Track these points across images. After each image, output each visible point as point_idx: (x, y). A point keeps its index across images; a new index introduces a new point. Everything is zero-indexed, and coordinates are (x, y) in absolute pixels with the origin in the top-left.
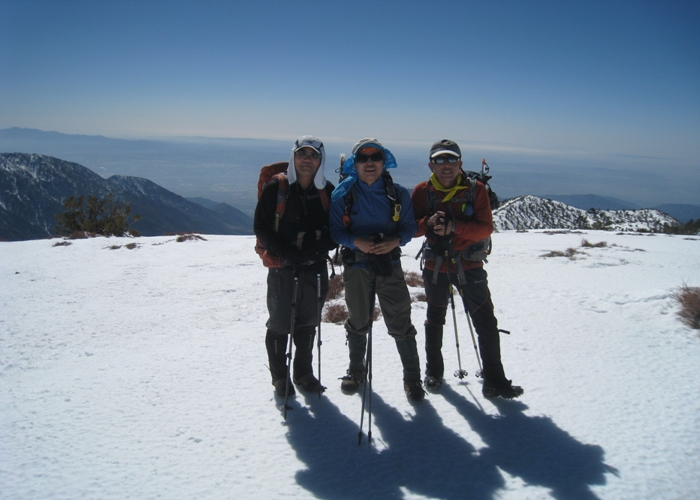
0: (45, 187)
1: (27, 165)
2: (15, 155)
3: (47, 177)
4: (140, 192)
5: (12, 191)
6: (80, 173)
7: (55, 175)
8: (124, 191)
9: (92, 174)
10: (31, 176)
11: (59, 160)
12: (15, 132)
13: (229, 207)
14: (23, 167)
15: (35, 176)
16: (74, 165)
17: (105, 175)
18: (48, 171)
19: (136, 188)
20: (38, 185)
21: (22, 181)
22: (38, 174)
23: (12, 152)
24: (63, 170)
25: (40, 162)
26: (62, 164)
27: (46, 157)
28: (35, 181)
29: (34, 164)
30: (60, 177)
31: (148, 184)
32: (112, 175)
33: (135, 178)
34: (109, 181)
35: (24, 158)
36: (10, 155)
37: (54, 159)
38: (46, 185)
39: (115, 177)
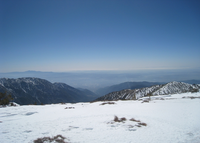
0: (36, 86)
1: (32, 81)
2: (29, 78)
3: (37, 84)
4: (62, 87)
5: (28, 88)
6: (46, 82)
7: (39, 83)
8: (58, 87)
9: (49, 82)
10: (33, 84)
11: (40, 79)
12: (29, 72)
13: (87, 90)
14: (31, 81)
15: (34, 84)
16: (44, 80)
17: (53, 83)
18: (37, 82)
19: (61, 86)
20: (35, 86)
21: (31, 85)
22: (35, 83)
23: (28, 77)
24: (41, 82)
25: (35, 80)
26: (41, 80)
27: (37, 78)
28: (34, 85)
29: (34, 80)
30: (41, 84)
31: (64, 85)
32: (55, 82)
33: (61, 83)
34: (54, 84)
35: (31, 79)
36: (27, 78)
37: (39, 79)
38: (37, 86)
39: (55, 83)
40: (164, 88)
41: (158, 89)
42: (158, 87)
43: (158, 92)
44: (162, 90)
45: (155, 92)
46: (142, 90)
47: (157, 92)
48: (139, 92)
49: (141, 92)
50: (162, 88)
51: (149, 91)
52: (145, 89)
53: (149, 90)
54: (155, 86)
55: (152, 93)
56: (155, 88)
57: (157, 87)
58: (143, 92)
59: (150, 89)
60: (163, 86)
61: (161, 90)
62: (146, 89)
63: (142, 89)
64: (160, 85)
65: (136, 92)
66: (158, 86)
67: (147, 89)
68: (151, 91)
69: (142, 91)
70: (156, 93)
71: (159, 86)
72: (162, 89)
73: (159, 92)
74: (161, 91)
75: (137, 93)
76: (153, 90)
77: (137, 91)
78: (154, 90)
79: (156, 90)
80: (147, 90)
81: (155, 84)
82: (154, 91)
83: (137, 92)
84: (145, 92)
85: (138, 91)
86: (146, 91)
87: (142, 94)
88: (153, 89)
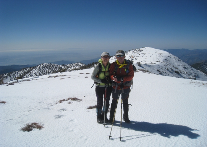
40: (35, 70)
41: (29, 72)
42: (28, 70)
43: (30, 75)
44: (33, 73)
45: (26, 75)
46: (11, 75)
47: (28, 75)
48: (9, 76)
49: (11, 76)
50: (33, 70)
51: (19, 75)
52: (14, 73)
53: (19, 74)
54: (25, 69)
55: (23, 76)
56: (26, 71)
57: (27, 69)
58: (13, 77)
59: (20, 72)
60: (34, 68)
61: (32, 73)
62: (16, 72)
63: (11, 74)
64: (31, 67)
65: (5, 77)
66: (29, 69)
67: (17, 72)
68: (22, 75)
69: (12, 75)
70: (27, 76)
71: (30, 69)
72: (33, 71)
73: (30, 74)
74: (32, 74)
75: (6, 78)
76: (23, 73)
77: (5, 76)
78: (25, 73)
79: (27, 73)
80: (17, 74)
81: (25, 67)
82: (25, 75)
83: (6, 77)
84: (15, 76)
85: (6, 75)
86: (16, 75)
87: (12, 78)
88: (23, 72)
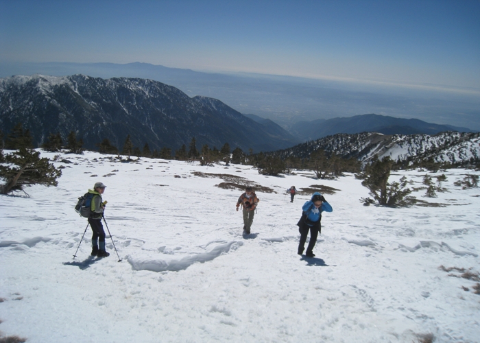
0: (153, 101)
1: (143, 87)
2: (136, 80)
3: (155, 94)
4: (213, 108)
5: (132, 102)
6: (175, 94)
7: (160, 93)
8: (203, 107)
9: (183, 94)
10: (145, 94)
11: (162, 84)
12: (137, 65)
13: (272, 122)
14: (140, 88)
15: (147, 94)
16: (172, 87)
17: (191, 96)
18: (156, 91)
19: (210, 105)
20: (148, 99)
21: (139, 96)
22: (149, 92)
23: (134, 78)
24: (165, 91)
25: (151, 85)
26: (164, 87)
27: (155, 82)
28: (147, 97)
29: (147, 86)
30: (163, 95)
31: (218, 103)
32: (195, 95)
33: (211, 99)
34: (194, 99)
35: (142, 82)
36: (133, 79)
37: (160, 83)
38: (153, 99)
39: (197, 97)
40: (476, 141)
41: (458, 143)
42: (456, 138)
43: (458, 152)
44: (469, 147)
45: (448, 149)
46: (412, 140)
47: (454, 151)
48: (406, 142)
49: (411, 144)
50: (469, 141)
51: (431, 145)
52: (421, 138)
53: (431, 142)
54: (449, 135)
55: (440, 150)
56: (449, 140)
57: (454, 136)
58: (415, 146)
59: (435, 140)
60: (472, 136)
61: (465, 147)
62: (426, 137)
63: (413, 138)
64: (463, 133)
65: (398, 143)
66: (458, 136)
67: (428, 138)
68: (437, 146)
69: (414, 141)
70: (452, 152)
71: (461, 136)
72: (469, 143)
73: (459, 150)
74: (464, 149)
75: (401, 145)
76: (442, 143)
77: (399, 139)
78: (446, 143)
79: (453, 144)
80: (427, 141)
81: (448, 130)
82: (445, 147)
83: (400, 143)
84: (421, 145)
85: (402, 139)
86: (423, 143)
87: (412, 148)
88: (442, 140)
